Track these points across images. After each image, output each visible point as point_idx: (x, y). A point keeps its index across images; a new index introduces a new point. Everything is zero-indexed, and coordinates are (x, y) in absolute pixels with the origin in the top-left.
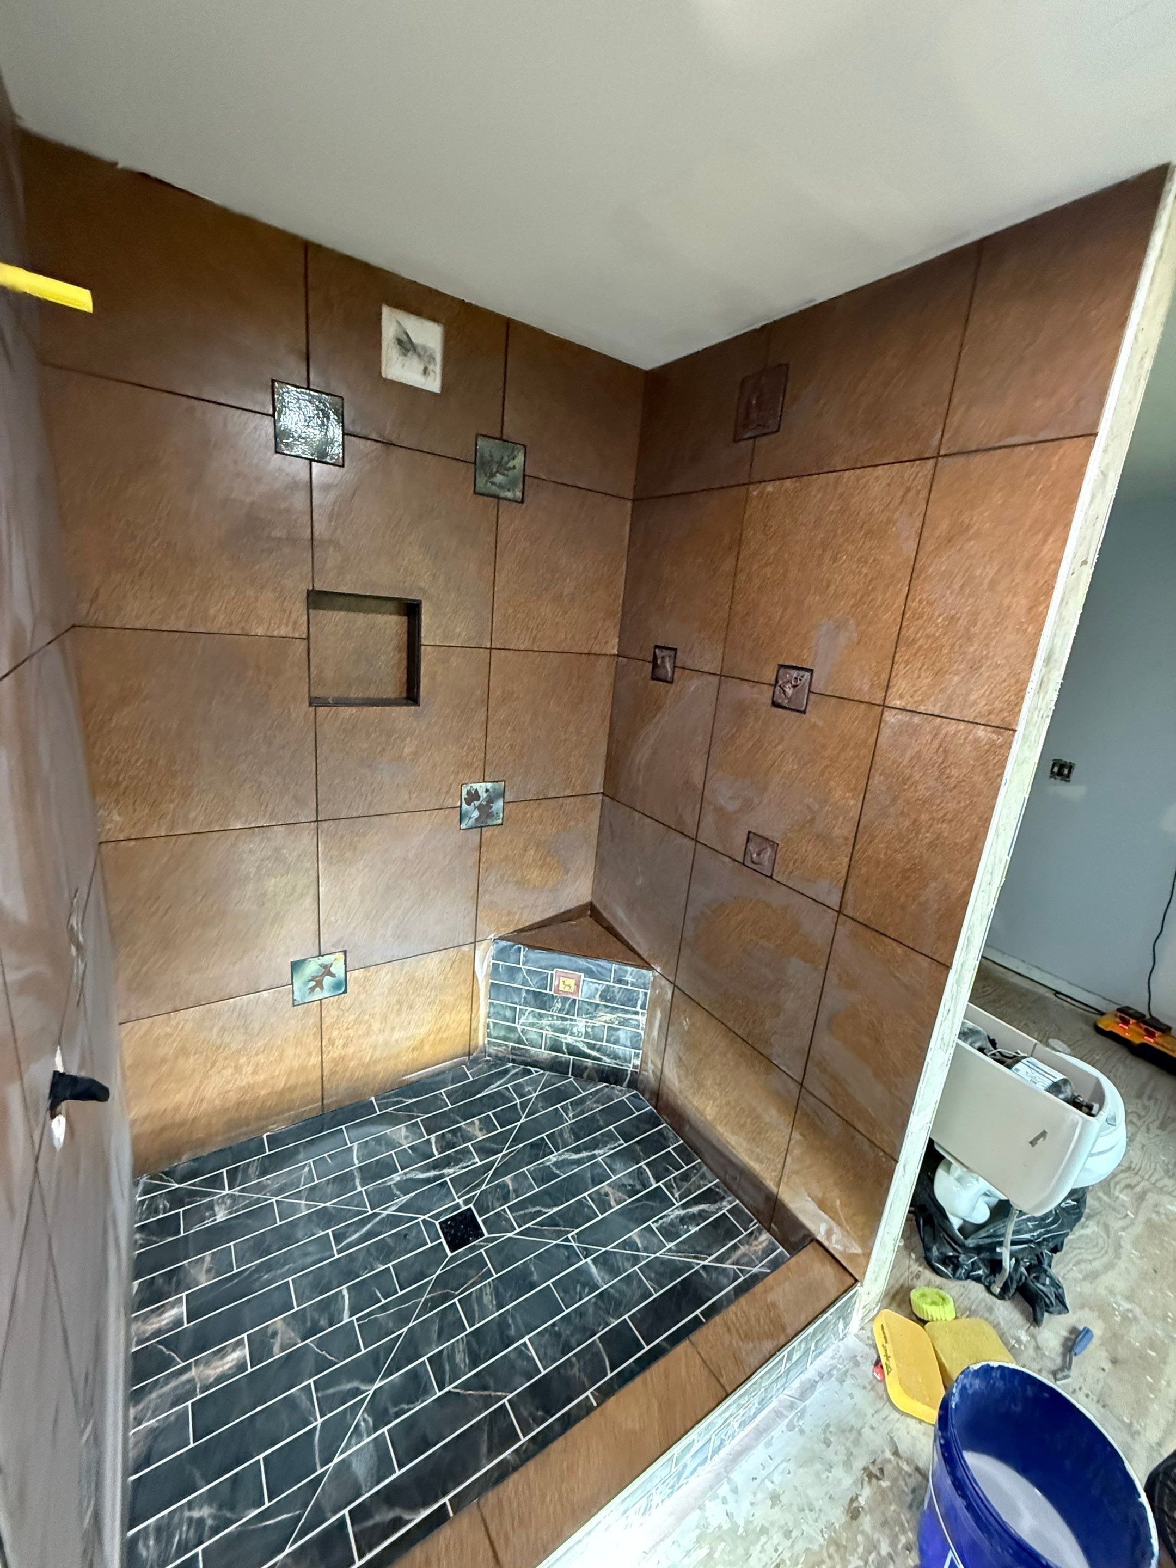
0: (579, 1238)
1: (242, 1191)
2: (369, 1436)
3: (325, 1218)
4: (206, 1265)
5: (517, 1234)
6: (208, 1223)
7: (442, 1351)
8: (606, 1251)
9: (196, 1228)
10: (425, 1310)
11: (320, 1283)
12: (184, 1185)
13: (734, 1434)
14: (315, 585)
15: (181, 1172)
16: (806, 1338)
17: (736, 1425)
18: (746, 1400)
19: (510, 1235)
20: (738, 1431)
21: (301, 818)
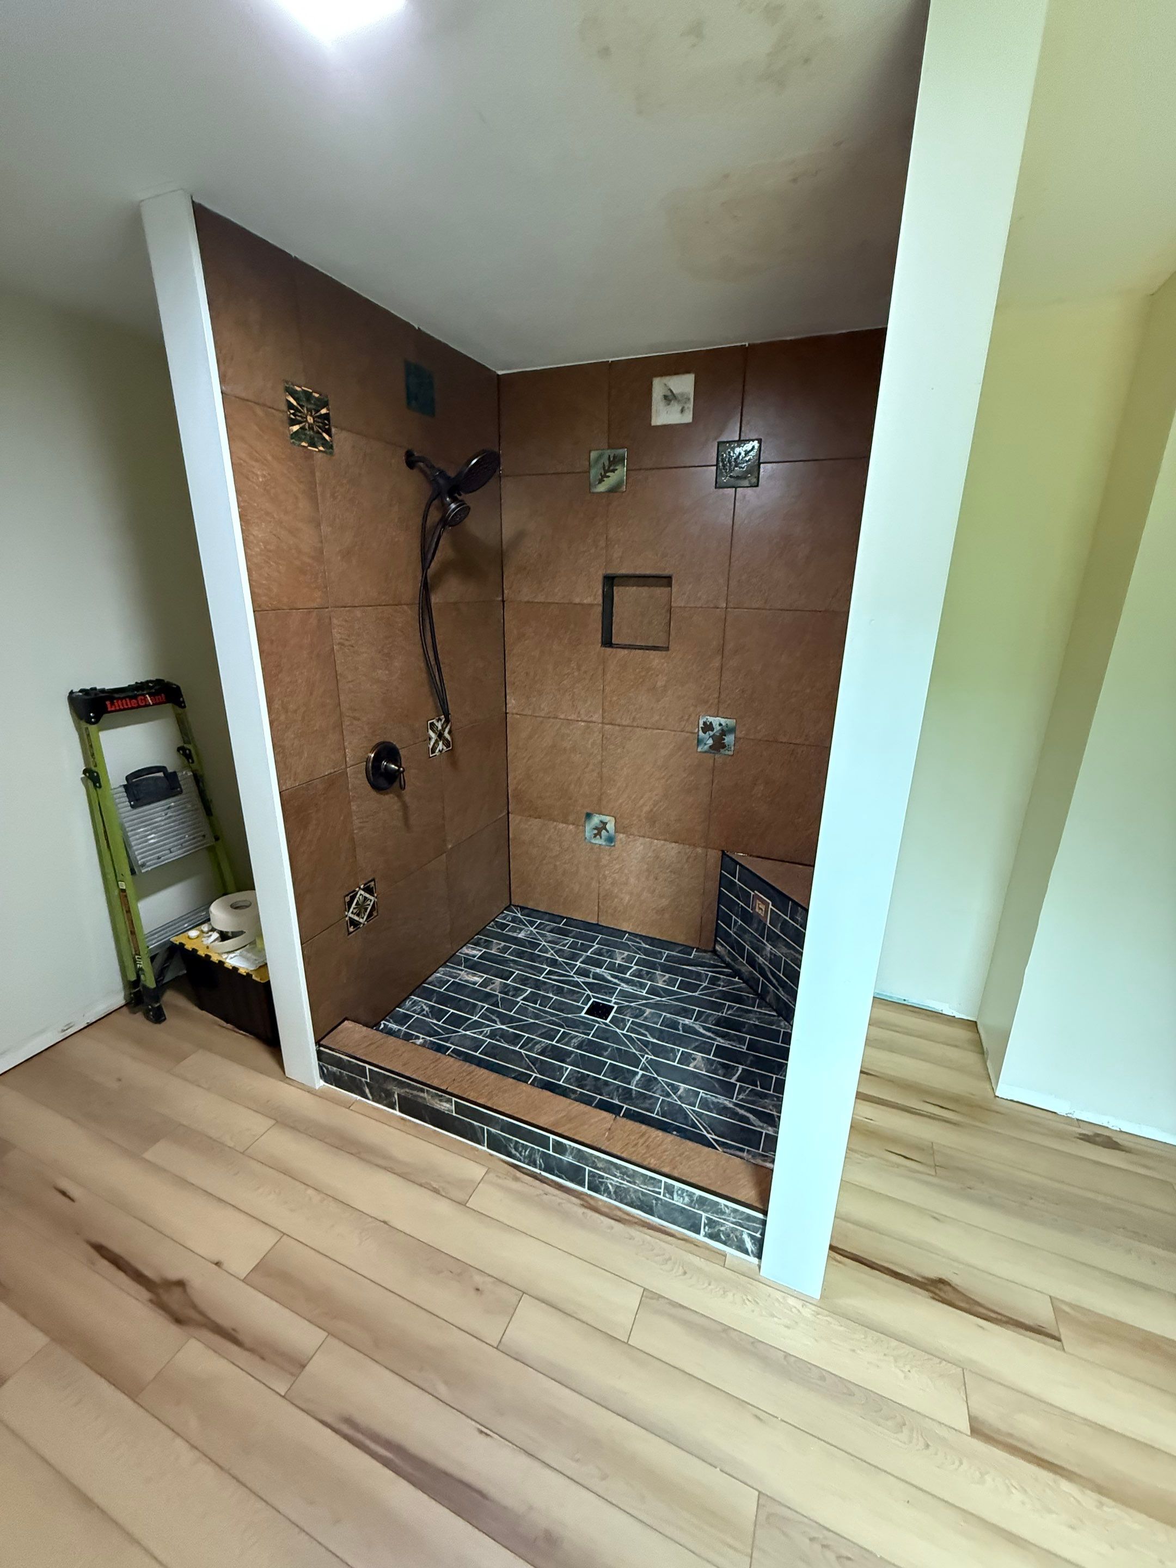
0: (650, 1062)
1: (537, 932)
2: (483, 1036)
3: (553, 963)
4: (500, 946)
5: (622, 1034)
6: (515, 935)
7: (534, 1039)
8: (656, 1079)
9: (510, 933)
10: (548, 1022)
11: (524, 981)
12: (521, 917)
13: (609, 1193)
14: (610, 572)
15: (526, 911)
16: (691, 1195)
17: (610, 1186)
18: (618, 1174)
19: (618, 1030)
20: (614, 1196)
21: (594, 719)
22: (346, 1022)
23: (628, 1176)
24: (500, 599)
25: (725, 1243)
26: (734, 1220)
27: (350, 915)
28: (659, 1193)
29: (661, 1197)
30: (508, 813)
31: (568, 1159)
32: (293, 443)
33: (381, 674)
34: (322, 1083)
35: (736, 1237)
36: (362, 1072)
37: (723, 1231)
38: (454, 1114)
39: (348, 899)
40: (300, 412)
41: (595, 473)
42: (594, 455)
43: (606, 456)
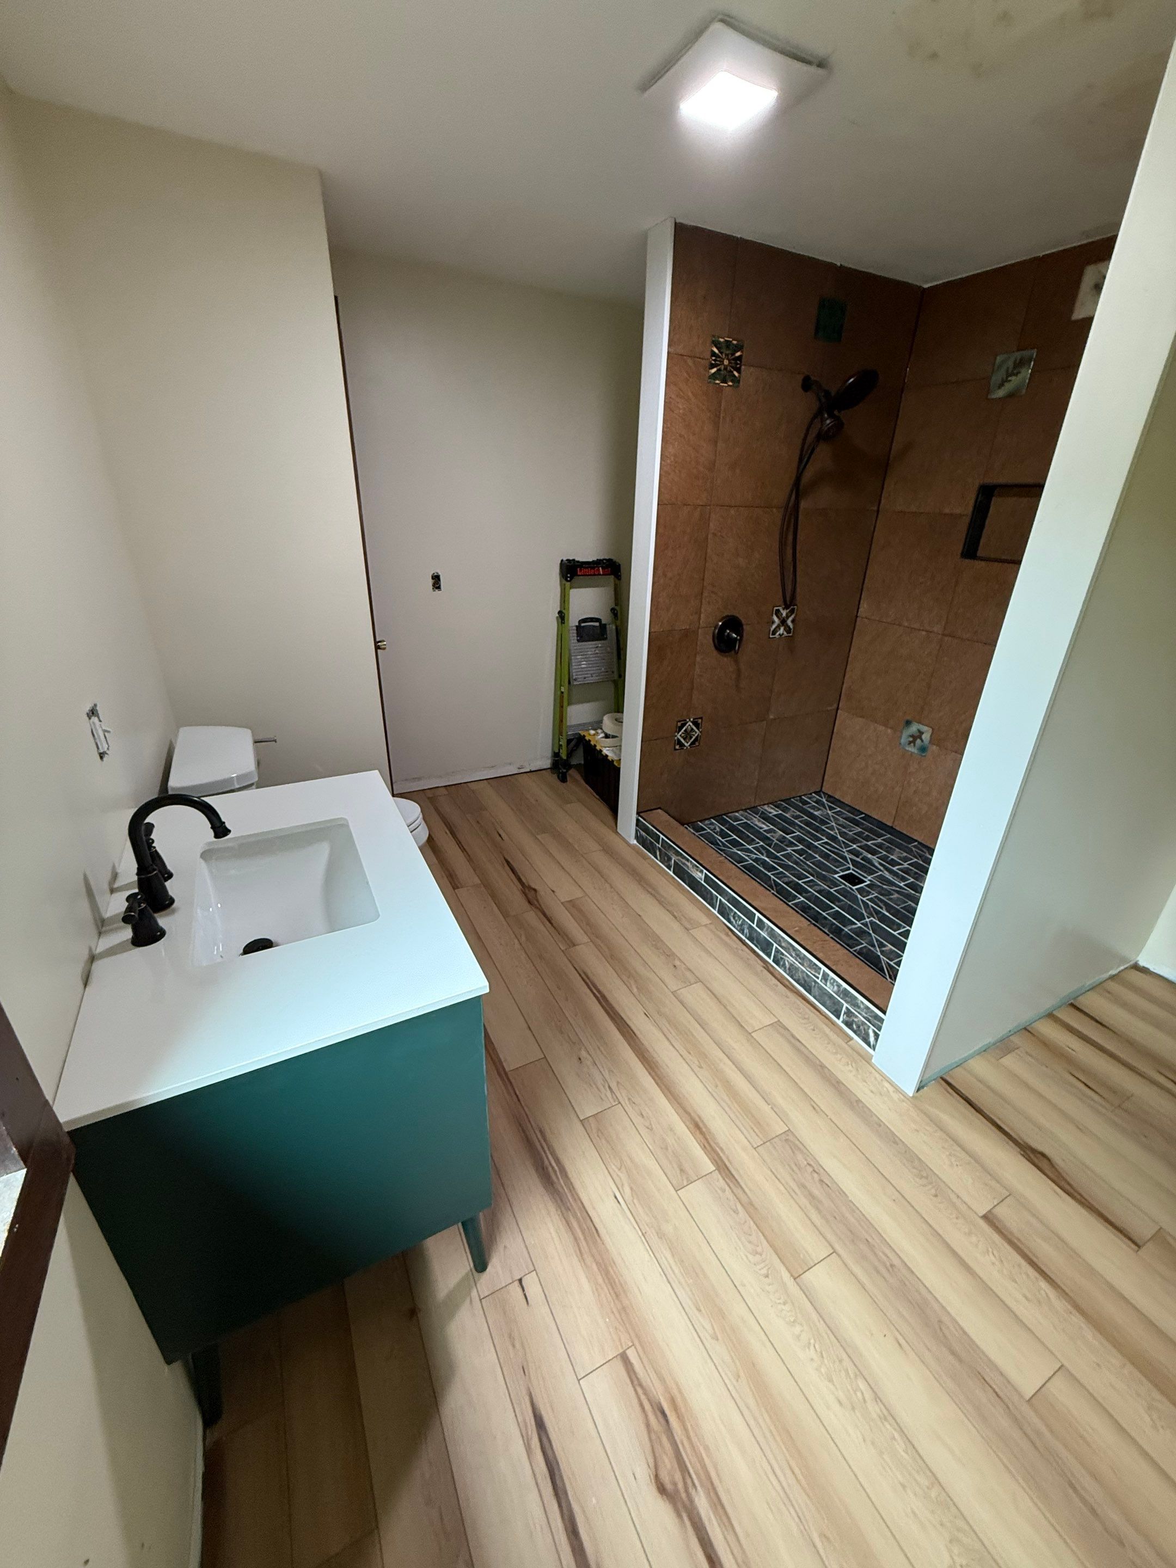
0: (871, 922)
1: (832, 815)
3: (833, 838)
4: (795, 814)
5: (862, 900)
6: (812, 811)
8: (870, 934)
9: (809, 809)
10: (803, 869)
11: (801, 840)
12: (825, 802)
13: (785, 968)
14: (989, 480)
15: (832, 799)
16: (839, 986)
17: (787, 963)
18: (794, 955)
19: (859, 896)
20: (788, 971)
21: (935, 629)
22: (659, 810)
23: (800, 958)
24: (875, 508)
25: (855, 1032)
26: (865, 1015)
27: (679, 737)
28: (818, 978)
29: (818, 981)
30: (838, 709)
31: (764, 934)
32: (710, 382)
33: (741, 562)
34: (635, 842)
35: (864, 1029)
36: (657, 840)
37: (855, 1022)
38: (703, 882)
39: (679, 724)
40: (719, 357)
41: (997, 378)
42: (999, 359)
43: (1012, 359)
